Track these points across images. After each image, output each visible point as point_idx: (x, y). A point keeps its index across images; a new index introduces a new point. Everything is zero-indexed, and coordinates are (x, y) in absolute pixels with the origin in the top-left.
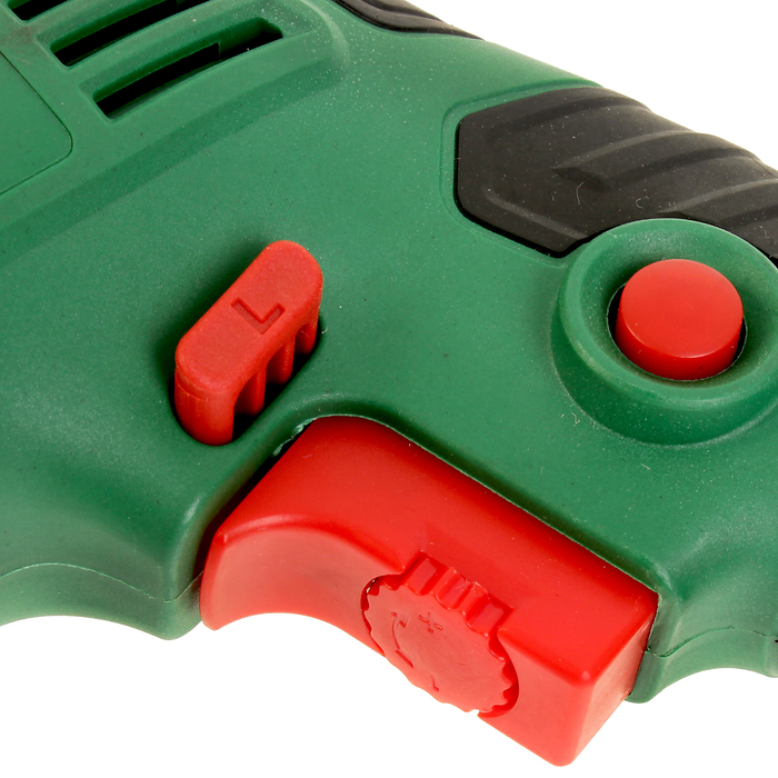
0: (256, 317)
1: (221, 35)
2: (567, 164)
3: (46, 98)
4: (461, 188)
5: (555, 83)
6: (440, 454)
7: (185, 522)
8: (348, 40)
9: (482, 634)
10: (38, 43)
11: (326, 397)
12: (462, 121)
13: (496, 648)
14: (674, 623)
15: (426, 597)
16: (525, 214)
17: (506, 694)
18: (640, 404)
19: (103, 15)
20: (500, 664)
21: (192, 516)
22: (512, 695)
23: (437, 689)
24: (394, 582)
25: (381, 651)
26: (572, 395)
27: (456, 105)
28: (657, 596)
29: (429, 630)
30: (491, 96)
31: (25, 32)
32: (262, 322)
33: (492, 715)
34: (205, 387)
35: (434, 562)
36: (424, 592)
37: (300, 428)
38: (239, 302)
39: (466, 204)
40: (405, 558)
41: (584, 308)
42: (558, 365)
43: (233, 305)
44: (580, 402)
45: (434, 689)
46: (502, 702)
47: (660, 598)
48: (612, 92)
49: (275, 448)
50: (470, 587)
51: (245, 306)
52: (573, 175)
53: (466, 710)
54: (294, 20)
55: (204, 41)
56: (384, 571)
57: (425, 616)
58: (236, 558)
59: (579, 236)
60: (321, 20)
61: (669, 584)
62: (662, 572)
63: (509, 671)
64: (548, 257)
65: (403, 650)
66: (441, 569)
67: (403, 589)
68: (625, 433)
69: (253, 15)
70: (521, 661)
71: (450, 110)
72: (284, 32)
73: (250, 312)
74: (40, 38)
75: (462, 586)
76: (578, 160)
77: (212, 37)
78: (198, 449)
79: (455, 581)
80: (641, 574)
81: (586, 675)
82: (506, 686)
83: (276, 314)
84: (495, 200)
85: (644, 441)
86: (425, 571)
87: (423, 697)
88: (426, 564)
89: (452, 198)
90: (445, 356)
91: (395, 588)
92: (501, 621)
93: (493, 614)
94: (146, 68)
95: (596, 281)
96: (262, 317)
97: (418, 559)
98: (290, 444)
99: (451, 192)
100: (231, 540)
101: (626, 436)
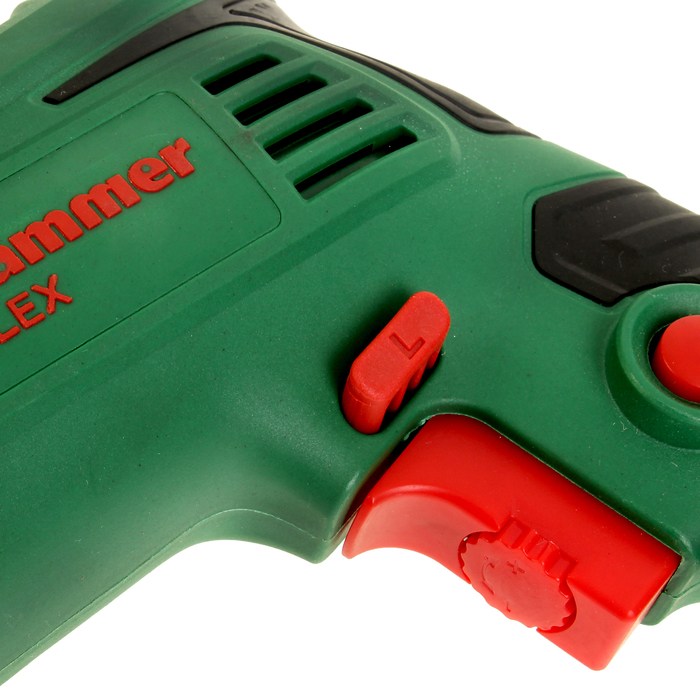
0: (405, 346)
1: (376, 138)
2: (611, 237)
3: (263, 184)
4: (537, 252)
5: (597, 174)
6: (523, 446)
7: (347, 489)
8: (459, 142)
9: (555, 579)
10: (256, 143)
11: (452, 400)
12: (537, 202)
13: (564, 589)
14: (690, 577)
15: (515, 550)
16: (584, 273)
17: (565, 620)
18: (676, 421)
19: (298, 123)
20: (565, 599)
21: (352, 485)
22: (569, 622)
23: (509, 611)
24: (491, 537)
25: (468, 580)
26: (622, 409)
27: (532, 191)
28: (680, 558)
29: (514, 573)
30: (555, 184)
31: (247, 135)
32: (409, 350)
33: (551, 632)
34: (370, 396)
35: (520, 525)
36: (514, 546)
37: (423, 422)
38: (394, 335)
39: (541, 264)
40: (499, 521)
41: (634, 348)
42: (610, 387)
43: (390, 338)
44: (628, 415)
45: (508, 611)
46: (561, 625)
47: (683, 559)
48: (636, 182)
49: (404, 436)
50: (548, 544)
51: (398, 339)
52: (616, 245)
53: (529, 626)
54: (425, 128)
55: (366, 143)
56: (481, 527)
57: (512, 563)
58: (378, 515)
59: (622, 291)
60: (442, 128)
61: (690, 550)
62: (685, 540)
63: (571, 606)
64: (600, 306)
65: (487, 582)
66: (525, 530)
67: (498, 543)
68: (661, 440)
69: (397, 124)
70: (581, 599)
71: (528, 195)
72: (418, 137)
73: (401, 343)
74: (258, 140)
75: (541, 544)
76: (619, 235)
77: (371, 140)
78: (359, 437)
79: (536, 539)
80: (671, 542)
81: (630, 613)
82: (567, 615)
83: (419, 344)
84: (561, 262)
85: (673, 445)
86: (513, 531)
87: (496, 615)
88: (513, 526)
89: (530, 259)
90: (529, 375)
91: (491, 541)
92: (569, 570)
93: (563, 565)
94: (328, 162)
95: (641, 328)
96: (409, 347)
97: (508, 521)
98: (416, 432)
99: (530, 255)
100: (377, 502)
101: (660, 440)
